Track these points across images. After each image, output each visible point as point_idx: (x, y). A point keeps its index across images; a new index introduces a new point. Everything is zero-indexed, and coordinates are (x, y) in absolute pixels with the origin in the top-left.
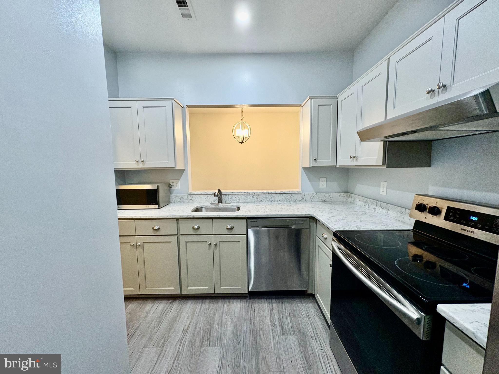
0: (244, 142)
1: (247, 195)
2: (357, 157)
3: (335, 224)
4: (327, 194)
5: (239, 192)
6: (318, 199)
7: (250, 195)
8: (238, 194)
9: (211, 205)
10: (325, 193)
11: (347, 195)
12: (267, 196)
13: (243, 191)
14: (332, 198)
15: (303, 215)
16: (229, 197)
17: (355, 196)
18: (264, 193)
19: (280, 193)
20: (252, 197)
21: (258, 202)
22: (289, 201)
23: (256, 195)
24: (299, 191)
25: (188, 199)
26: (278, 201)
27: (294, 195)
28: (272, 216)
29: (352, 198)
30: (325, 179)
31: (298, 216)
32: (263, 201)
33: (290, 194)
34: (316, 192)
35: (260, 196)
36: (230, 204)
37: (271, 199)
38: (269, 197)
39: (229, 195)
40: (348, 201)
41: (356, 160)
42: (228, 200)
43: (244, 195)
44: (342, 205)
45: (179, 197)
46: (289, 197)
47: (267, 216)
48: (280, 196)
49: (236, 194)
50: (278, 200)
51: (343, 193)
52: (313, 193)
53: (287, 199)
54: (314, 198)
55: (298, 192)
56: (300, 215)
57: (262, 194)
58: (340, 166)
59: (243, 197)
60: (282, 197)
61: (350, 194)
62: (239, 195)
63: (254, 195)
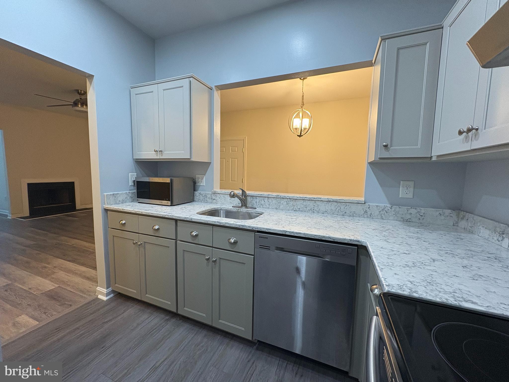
0: (302, 136)
1: (279, 199)
2: (477, 130)
3: (396, 274)
4: (414, 210)
5: (269, 195)
6: (395, 215)
7: (284, 200)
8: (268, 197)
9: (233, 208)
10: (410, 207)
11: (458, 216)
12: (308, 203)
13: (275, 194)
14: (424, 216)
15: (345, 239)
16: (258, 200)
17: (475, 219)
18: (303, 199)
19: (327, 200)
20: (286, 203)
21: (295, 211)
22: (341, 214)
23: (293, 200)
24: (359, 200)
25: (211, 199)
26: (324, 213)
27: (350, 206)
28: (292, 234)
29: (469, 220)
30: (412, 184)
31: (336, 241)
32: (301, 209)
33: (344, 203)
34: (392, 204)
35: (298, 203)
36: (256, 209)
37: (314, 207)
38: (311, 204)
39: (257, 198)
40: (459, 225)
41: (474, 137)
42: (255, 204)
43: (276, 198)
44: (442, 232)
45: (202, 195)
46: (342, 207)
47: (284, 233)
48: (328, 206)
49: (265, 197)
50: (325, 210)
51: (449, 211)
52: (386, 205)
53: (339, 211)
54: (386, 214)
55: (357, 202)
56: (341, 239)
57: (301, 200)
58: (438, 156)
59: (274, 201)
60: (331, 207)
61: (465, 213)
62: (270, 198)
63: (289, 200)
